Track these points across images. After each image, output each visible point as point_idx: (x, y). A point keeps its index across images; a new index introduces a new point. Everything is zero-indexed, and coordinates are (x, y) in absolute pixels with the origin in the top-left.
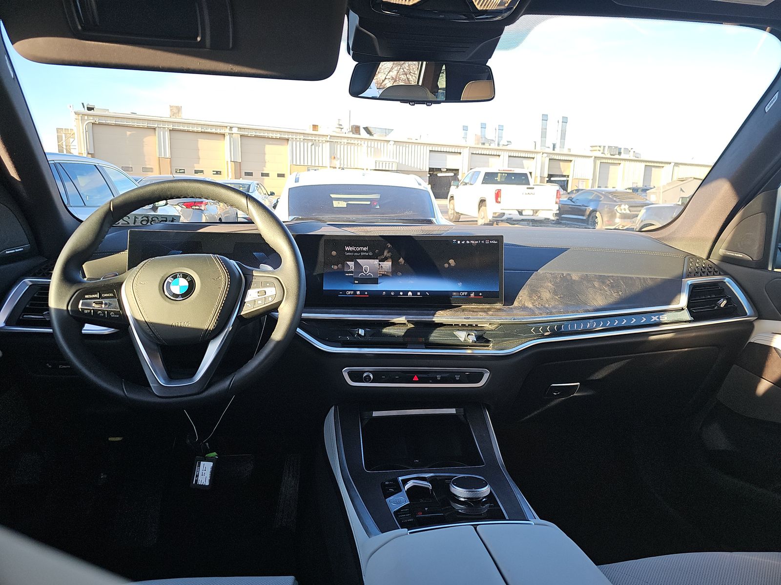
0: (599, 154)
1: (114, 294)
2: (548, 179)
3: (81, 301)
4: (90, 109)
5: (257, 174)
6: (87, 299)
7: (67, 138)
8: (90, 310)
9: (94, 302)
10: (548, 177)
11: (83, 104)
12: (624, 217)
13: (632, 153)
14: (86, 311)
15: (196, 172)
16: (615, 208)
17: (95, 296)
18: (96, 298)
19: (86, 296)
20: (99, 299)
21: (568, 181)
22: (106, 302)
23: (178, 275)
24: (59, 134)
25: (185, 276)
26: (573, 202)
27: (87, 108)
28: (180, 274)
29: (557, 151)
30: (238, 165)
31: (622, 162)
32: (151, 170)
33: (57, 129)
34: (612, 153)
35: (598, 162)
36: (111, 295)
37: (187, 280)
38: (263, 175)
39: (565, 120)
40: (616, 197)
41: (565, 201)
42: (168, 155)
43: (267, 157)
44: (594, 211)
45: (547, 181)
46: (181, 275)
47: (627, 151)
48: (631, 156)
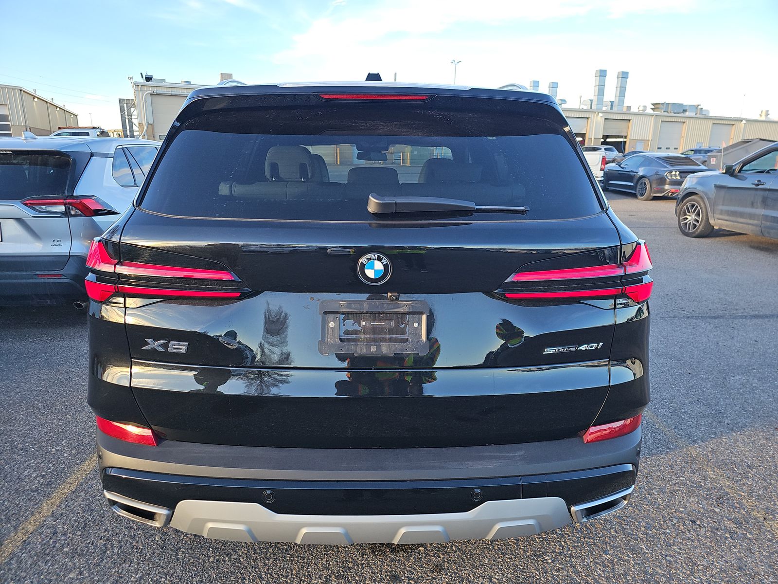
0: (661, 112)
2: (603, 140)
4: (149, 79)
7: (129, 108)
10: (603, 138)
11: (141, 74)
12: (673, 183)
16: (665, 174)
21: (625, 142)
24: (121, 104)
26: (621, 167)
27: (146, 78)
29: (615, 109)
31: (687, 121)
33: (120, 100)
34: (675, 111)
35: (659, 121)
39: (624, 76)
40: (667, 162)
41: (614, 167)
44: (643, 177)
45: (602, 142)
48: (697, 114)
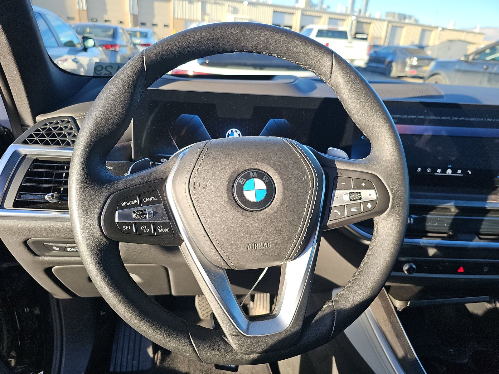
0: (391, 18)
1: (158, 197)
3: (117, 212)
5: (149, 24)
6: (124, 207)
8: (131, 224)
9: (134, 212)
10: (355, 35)
12: (412, 67)
13: (413, 19)
14: (125, 228)
15: (106, 21)
16: (406, 60)
17: (135, 202)
18: (135, 205)
19: (123, 204)
20: (140, 206)
22: (150, 210)
23: (252, 173)
25: (261, 175)
28: (253, 172)
29: (362, 15)
30: (135, 18)
31: (406, 26)
32: (73, 19)
34: (399, 18)
35: (390, 25)
36: (155, 198)
37: (264, 181)
38: (153, 25)
40: (407, 52)
42: (85, 8)
43: (156, 12)
44: (391, 62)
45: (353, 38)
46: (255, 173)
47: (410, 17)
48: (412, 21)
